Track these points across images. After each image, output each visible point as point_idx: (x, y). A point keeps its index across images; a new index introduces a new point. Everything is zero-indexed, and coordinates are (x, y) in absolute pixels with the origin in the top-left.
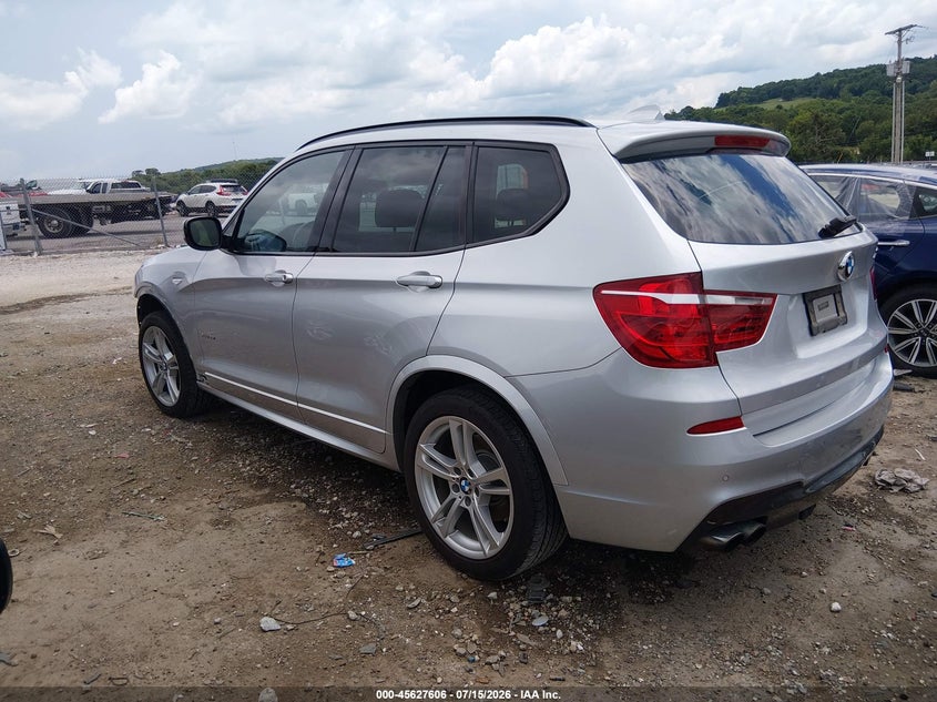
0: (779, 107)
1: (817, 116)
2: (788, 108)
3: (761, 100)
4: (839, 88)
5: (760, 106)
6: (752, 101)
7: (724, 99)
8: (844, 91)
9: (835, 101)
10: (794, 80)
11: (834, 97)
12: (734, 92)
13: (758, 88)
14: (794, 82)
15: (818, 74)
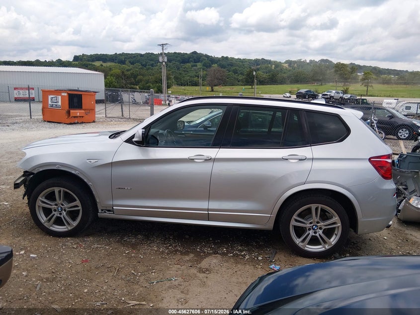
0: (102, 65)
1: (123, 72)
2: (105, 66)
3: (93, 61)
4: (125, 61)
5: (93, 63)
6: (89, 61)
7: (76, 58)
8: (127, 62)
9: (124, 65)
10: (107, 54)
11: (124, 64)
12: (81, 56)
13: (91, 56)
14: (106, 55)
15: (116, 54)
